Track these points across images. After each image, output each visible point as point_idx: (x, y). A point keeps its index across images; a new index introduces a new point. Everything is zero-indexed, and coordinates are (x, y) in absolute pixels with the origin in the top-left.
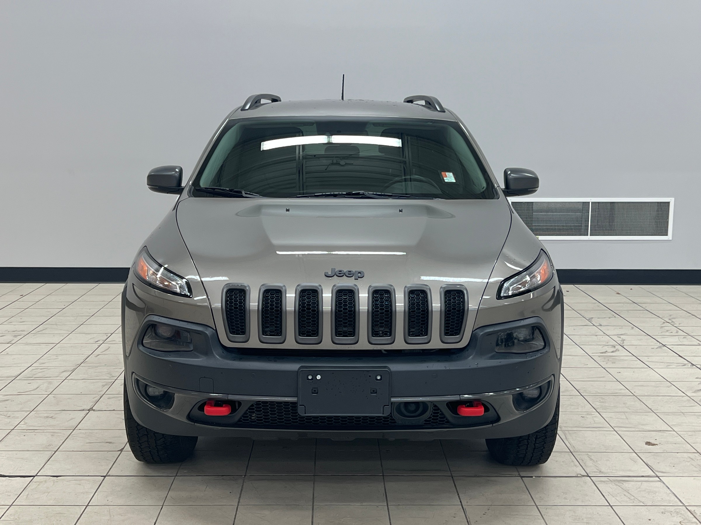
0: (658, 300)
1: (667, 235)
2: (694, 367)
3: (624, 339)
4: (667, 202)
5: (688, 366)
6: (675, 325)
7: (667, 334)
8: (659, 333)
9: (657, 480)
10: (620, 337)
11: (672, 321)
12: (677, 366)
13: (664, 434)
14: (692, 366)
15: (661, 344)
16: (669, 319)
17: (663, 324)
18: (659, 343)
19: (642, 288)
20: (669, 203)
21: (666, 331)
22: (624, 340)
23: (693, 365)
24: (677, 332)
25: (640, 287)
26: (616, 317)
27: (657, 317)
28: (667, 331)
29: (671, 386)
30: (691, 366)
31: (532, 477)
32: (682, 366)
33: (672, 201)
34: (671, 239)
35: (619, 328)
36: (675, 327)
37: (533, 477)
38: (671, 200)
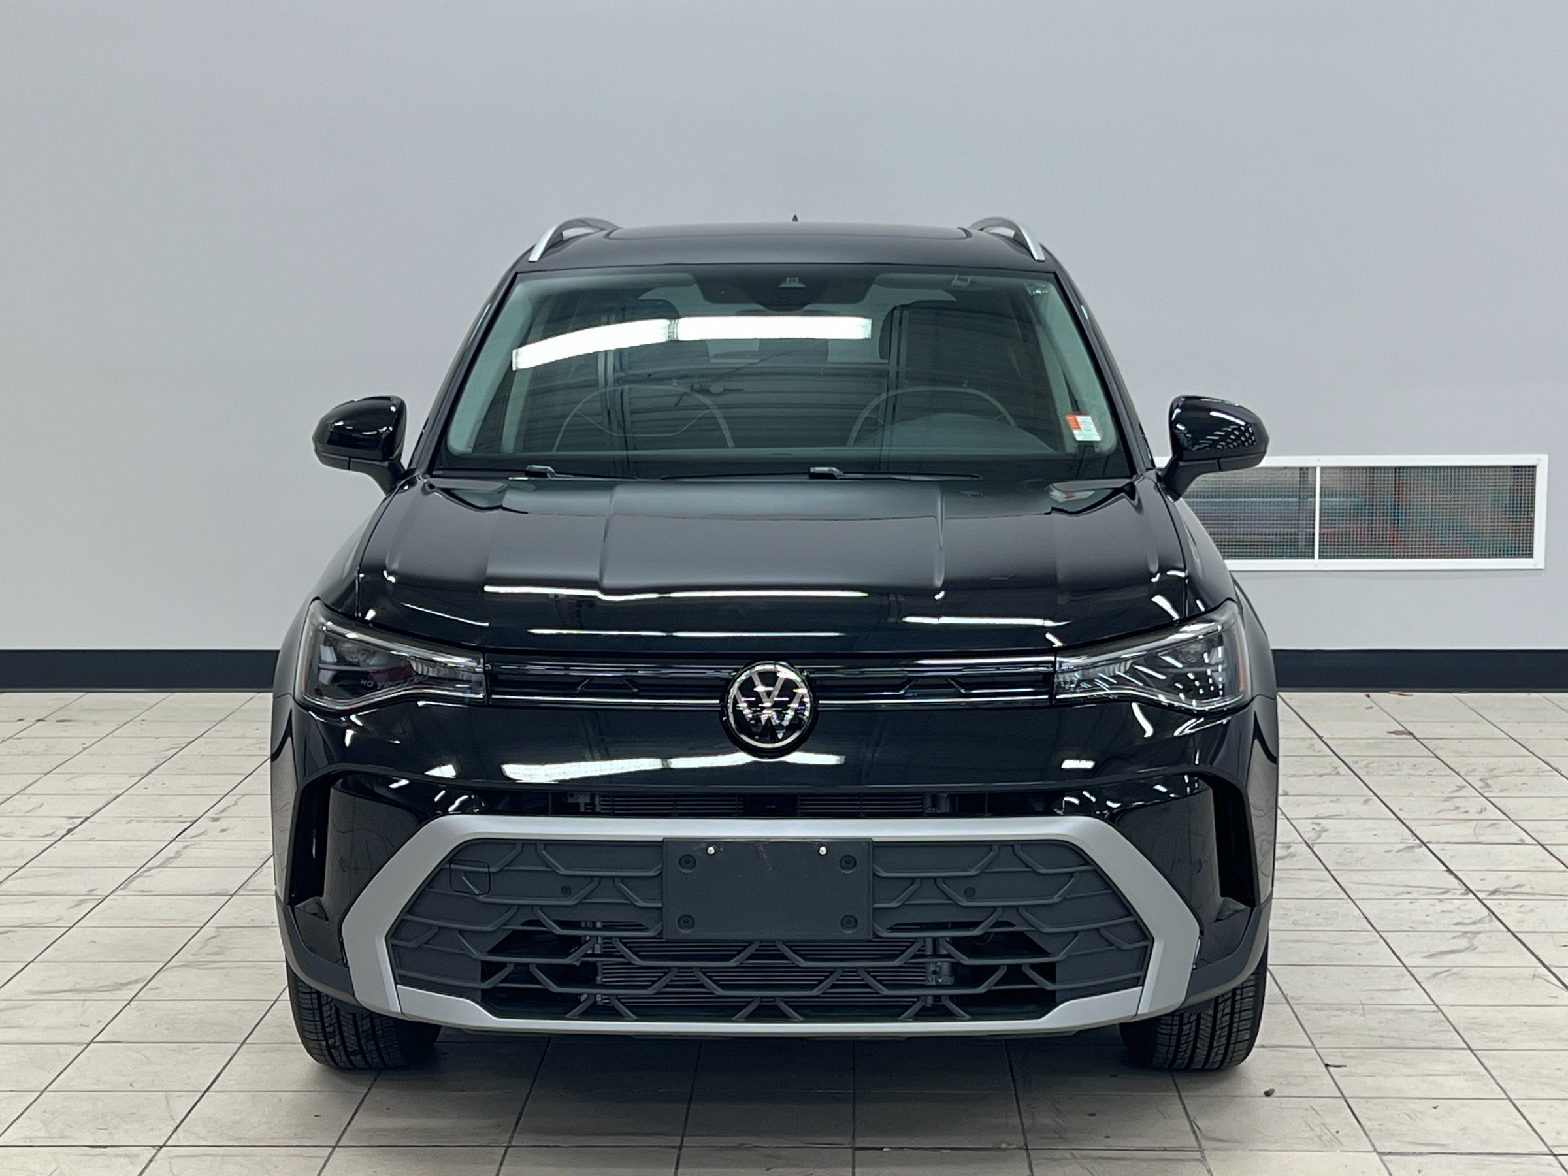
0: (1488, 730)
1: (1531, 556)
2: (1471, 896)
3: (1327, 827)
4: (1529, 467)
5: (1455, 894)
6: (1486, 795)
7: (1454, 814)
8: (1429, 815)
9: (1195, 1157)
10: (1319, 824)
11: (1487, 785)
12: (1424, 895)
13: (1283, 1054)
14: (1467, 894)
15: (1418, 841)
16: (1482, 780)
17: (1456, 791)
18: (1415, 838)
19: (1460, 701)
20: (1533, 468)
21: (1453, 808)
22: (1327, 830)
23: (1469, 890)
24: (1481, 812)
25: (1455, 697)
26: (1341, 772)
27: (1453, 773)
28: (1457, 808)
29: (1377, 942)
30: (1462, 894)
31: (882, 1149)
32: (1437, 894)
33: (1541, 462)
34: (1541, 566)
35: (1331, 802)
36: (1486, 798)
37: (884, 1149)
38: (1539, 460)
